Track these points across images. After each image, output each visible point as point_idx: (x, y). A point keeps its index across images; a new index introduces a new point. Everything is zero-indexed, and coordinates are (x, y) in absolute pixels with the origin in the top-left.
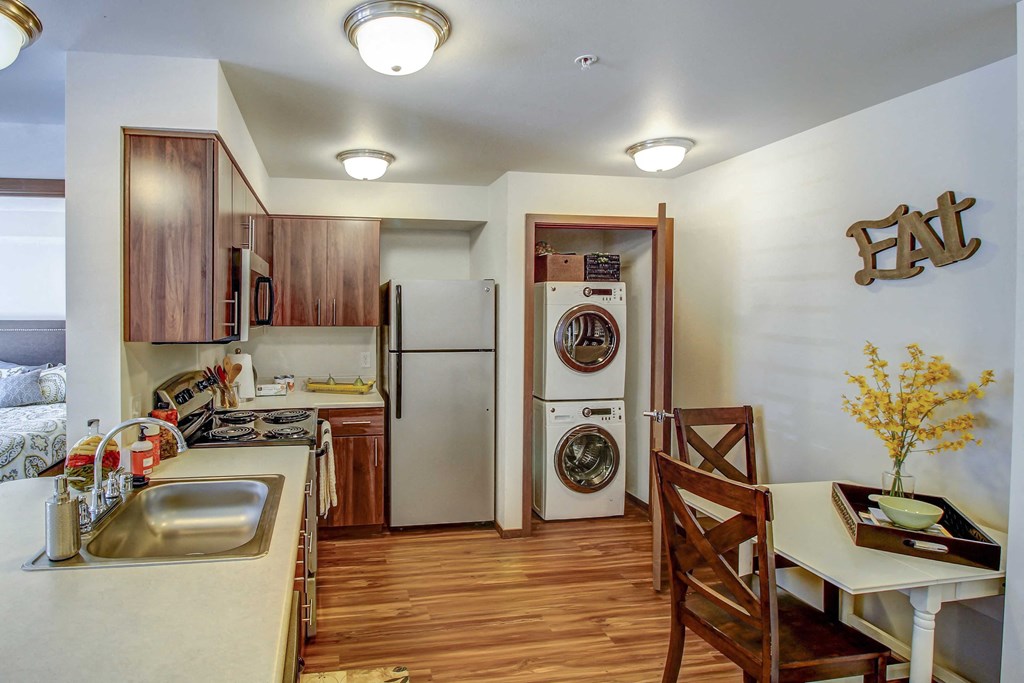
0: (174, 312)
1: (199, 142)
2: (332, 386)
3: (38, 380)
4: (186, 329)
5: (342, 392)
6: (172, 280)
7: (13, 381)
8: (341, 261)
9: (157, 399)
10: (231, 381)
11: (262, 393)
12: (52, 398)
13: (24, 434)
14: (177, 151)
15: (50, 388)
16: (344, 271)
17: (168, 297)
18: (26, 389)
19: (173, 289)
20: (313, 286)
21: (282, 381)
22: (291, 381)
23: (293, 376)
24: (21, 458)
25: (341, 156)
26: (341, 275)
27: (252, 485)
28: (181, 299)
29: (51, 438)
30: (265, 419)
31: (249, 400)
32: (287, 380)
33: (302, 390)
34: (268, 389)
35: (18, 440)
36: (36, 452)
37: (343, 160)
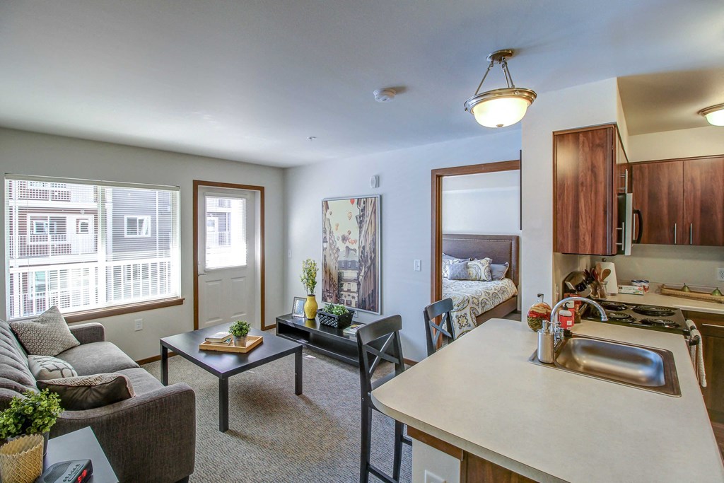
0: (584, 235)
1: (602, 131)
2: (687, 293)
3: (467, 267)
4: (593, 247)
5: (698, 299)
6: (584, 217)
7: (455, 267)
8: (699, 193)
9: (565, 286)
10: (602, 280)
11: (622, 291)
12: (474, 277)
13: (468, 295)
14: (587, 139)
15: (473, 272)
16: (702, 201)
17: (581, 227)
18: (462, 271)
19: (584, 222)
20: (669, 212)
21: (639, 284)
22: (646, 285)
23: (648, 282)
24: (468, 308)
25: (703, 112)
26: (698, 204)
27: (644, 352)
28: (589, 228)
29: (480, 299)
30: (634, 310)
31: (613, 295)
32: (643, 284)
33: (656, 293)
34: (626, 289)
35: (466, 298)
36: (474, 306)
37: (705, 114)
